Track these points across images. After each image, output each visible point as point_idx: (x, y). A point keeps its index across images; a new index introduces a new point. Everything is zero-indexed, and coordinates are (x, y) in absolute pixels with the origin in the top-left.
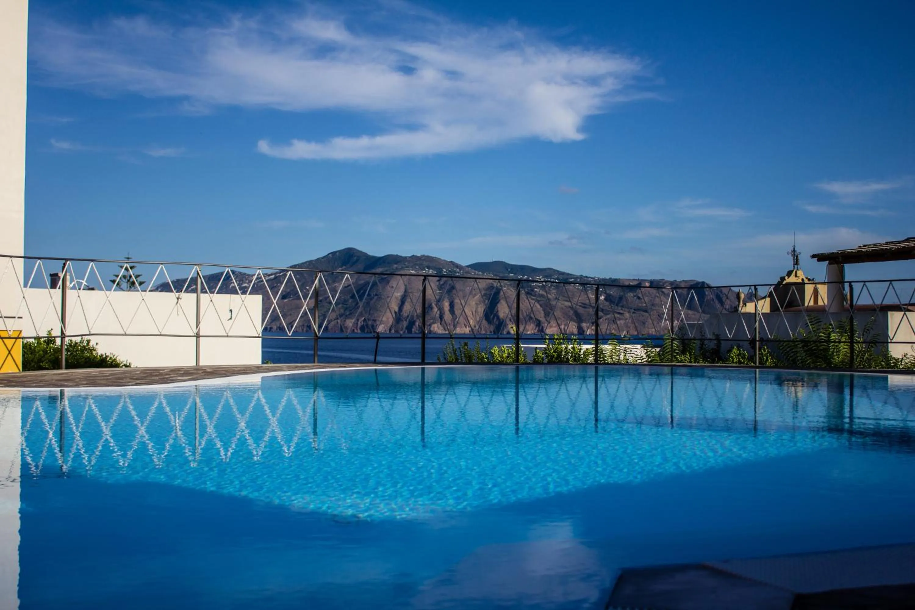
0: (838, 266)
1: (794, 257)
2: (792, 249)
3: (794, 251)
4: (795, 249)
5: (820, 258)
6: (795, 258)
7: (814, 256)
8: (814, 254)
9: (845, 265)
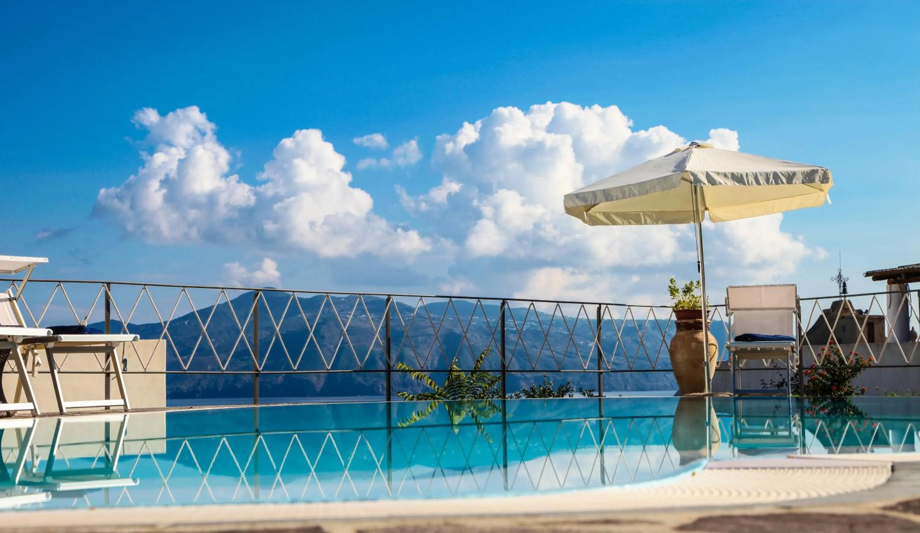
0: (900, 287)
1: (840, 284)
2: (838, 274)
3: (840, 276)
4: (842, 274)
5: (877, 276)
6: (842, 285)
7: (868, 274)
8: (868, 272)
9: (909, 284)
